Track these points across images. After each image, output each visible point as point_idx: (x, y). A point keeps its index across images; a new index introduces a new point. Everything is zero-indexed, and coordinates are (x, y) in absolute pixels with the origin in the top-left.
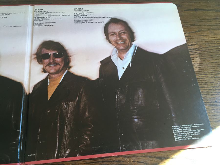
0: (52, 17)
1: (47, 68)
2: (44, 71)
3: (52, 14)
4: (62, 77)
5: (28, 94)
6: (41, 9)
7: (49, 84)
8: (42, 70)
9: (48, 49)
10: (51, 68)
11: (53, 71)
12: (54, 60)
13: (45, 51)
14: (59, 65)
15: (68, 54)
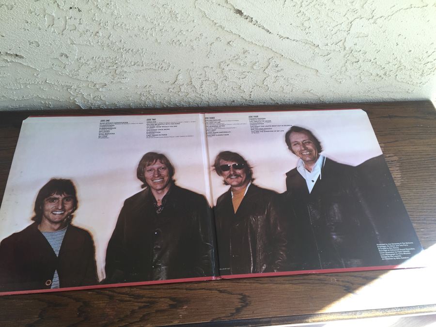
0: (226, 126)
1: (229, 180)
2: (226, 183)
3: (225, 123)
4: (245, 190)
5: (212, 207)
6: (212, 118)
7: (233, 197)
8: (224, 182)
9: (227, 160)
10: (232, 180)
11: (235, 183)
12: (235, 172)
13: (223, 162)
14: (241, 177)
15: (249, 165)
